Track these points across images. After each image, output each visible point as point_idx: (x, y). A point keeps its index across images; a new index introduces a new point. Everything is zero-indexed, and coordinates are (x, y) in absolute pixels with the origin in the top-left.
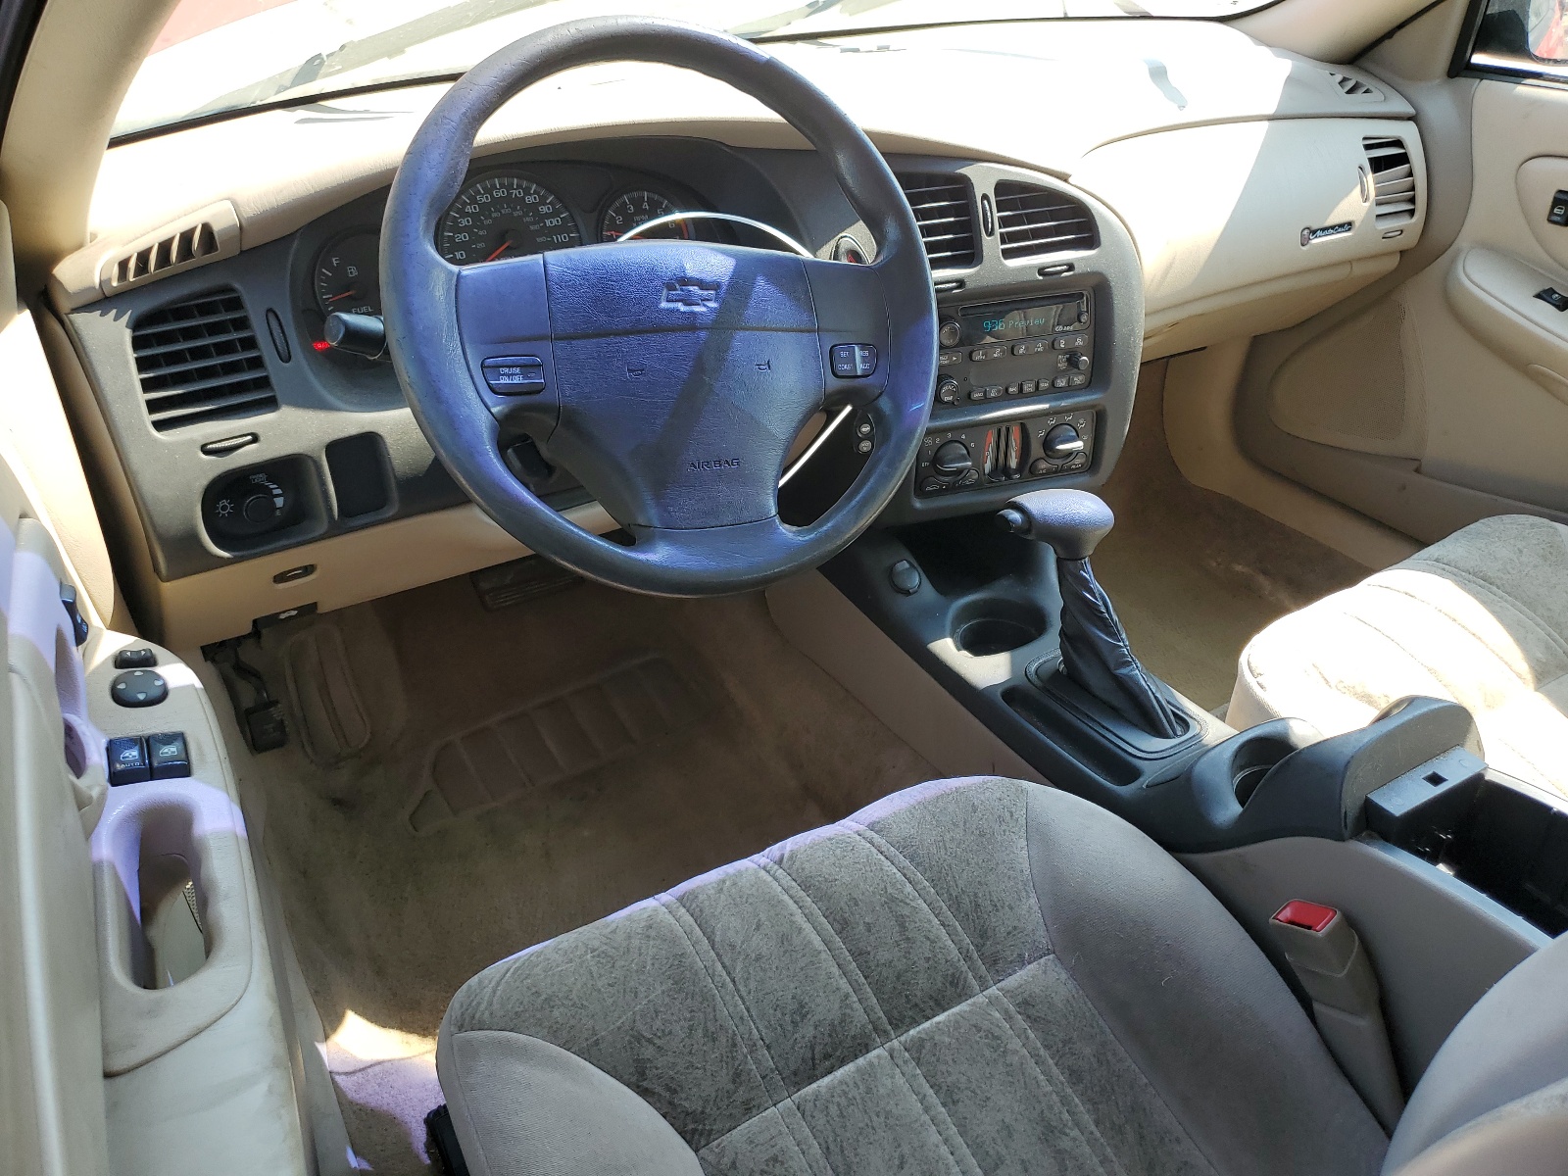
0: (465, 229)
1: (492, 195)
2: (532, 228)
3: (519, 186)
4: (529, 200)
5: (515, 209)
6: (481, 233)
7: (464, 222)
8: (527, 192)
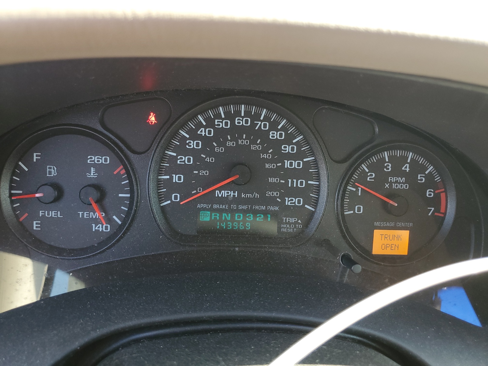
0: (193, 152)
1: (233, 123)
2: (267, 166)
3: (266, 119)
4: (274, 135)
5: (254, 142)
6: (208, 160)
7: (193, 144)
8: (274, 126)
